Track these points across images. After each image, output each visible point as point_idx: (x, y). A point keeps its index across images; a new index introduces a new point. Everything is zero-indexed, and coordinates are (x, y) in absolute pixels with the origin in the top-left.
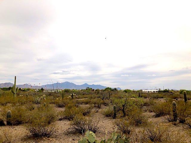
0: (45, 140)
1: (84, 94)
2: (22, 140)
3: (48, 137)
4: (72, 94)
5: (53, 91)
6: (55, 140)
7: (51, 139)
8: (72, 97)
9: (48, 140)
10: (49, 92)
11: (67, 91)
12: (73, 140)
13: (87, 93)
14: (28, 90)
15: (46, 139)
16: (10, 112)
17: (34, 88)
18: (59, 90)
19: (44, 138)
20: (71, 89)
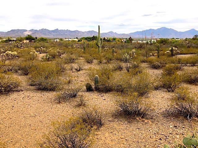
0: (139, 121)
1: (189, 47)
2: (113, 116)
3: (143, 117)
4: (172, 48)
5: (145, 42)
6: (151, 123)
7: (146, 121)
8: (172, 52)
9: (142, 121)
10: (139, 43)
11: (163, 42)
12: (175, 127)
13: (194, 45)
14: (114, 39)
15: (140, 119)
16: (97, 77)
17: (120, 37)
18: (152, 40)
19: (138, 118)
20: (169, 37)
